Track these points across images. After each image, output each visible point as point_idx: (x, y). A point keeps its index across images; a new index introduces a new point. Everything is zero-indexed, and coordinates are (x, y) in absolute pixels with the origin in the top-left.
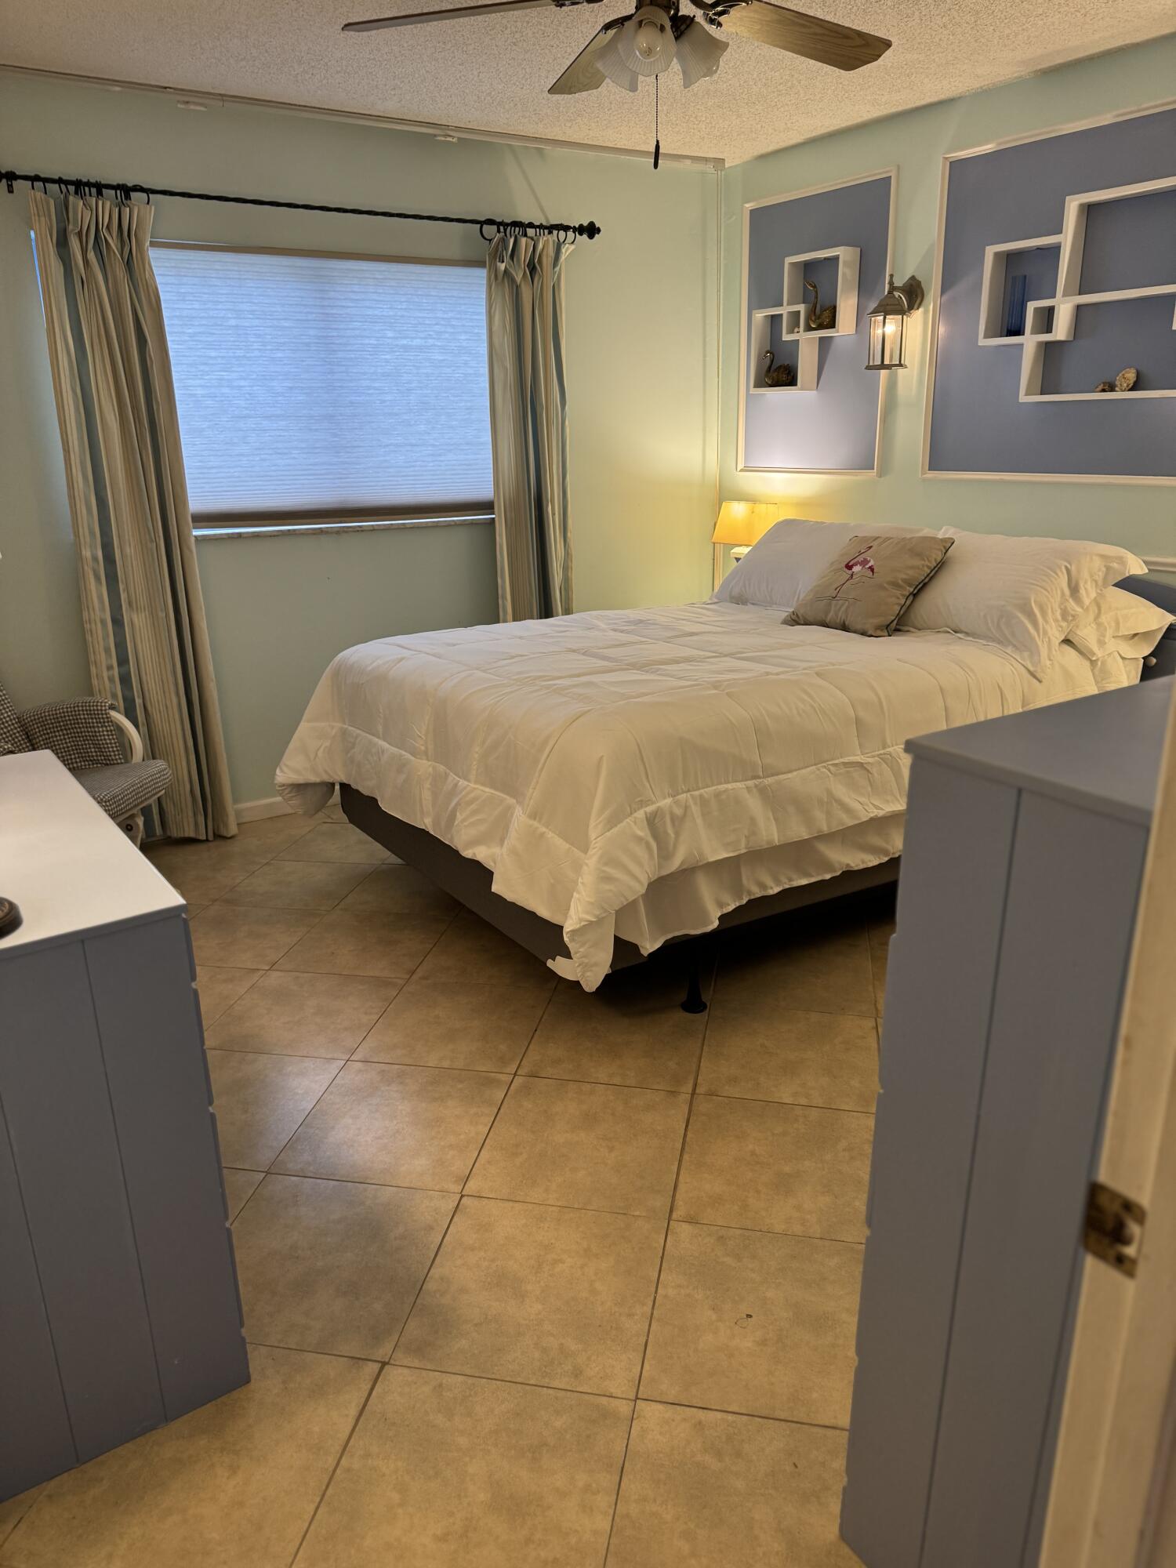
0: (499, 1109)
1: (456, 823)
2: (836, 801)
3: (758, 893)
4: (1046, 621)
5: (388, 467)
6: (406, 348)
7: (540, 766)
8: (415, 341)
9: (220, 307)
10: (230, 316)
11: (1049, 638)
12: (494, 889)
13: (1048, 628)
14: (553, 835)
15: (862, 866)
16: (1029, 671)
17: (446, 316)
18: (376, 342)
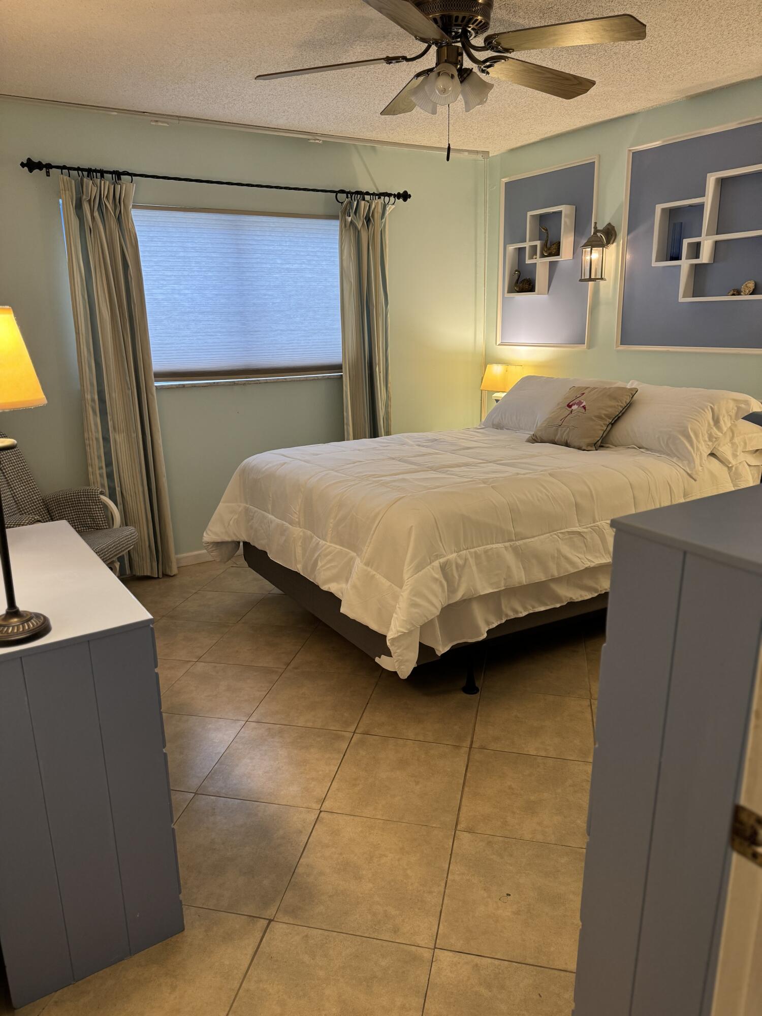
0: (344, 755)
1: (318, 568)
2: (563, 556)
3: (512, 616)
4: (699, 442)
5: (275, 344)
6: (288, 270)
7: (372, 532)
8: (294, 265)
9: (174, 245)
10: (180, 250)
11: (701, 453)
12: (342, 610)
13: (699, 446)
14: (380, 576)
15: (580, 599)
16: (688, 474)
17: (313, 250)
18: (270, 267)
